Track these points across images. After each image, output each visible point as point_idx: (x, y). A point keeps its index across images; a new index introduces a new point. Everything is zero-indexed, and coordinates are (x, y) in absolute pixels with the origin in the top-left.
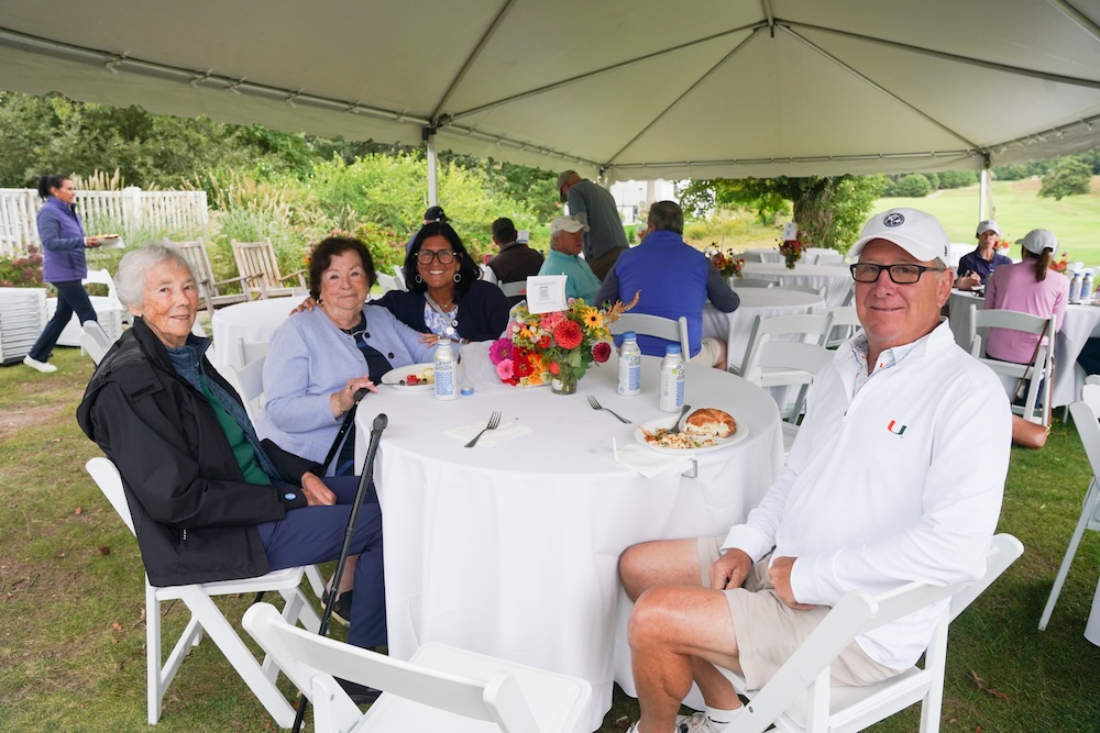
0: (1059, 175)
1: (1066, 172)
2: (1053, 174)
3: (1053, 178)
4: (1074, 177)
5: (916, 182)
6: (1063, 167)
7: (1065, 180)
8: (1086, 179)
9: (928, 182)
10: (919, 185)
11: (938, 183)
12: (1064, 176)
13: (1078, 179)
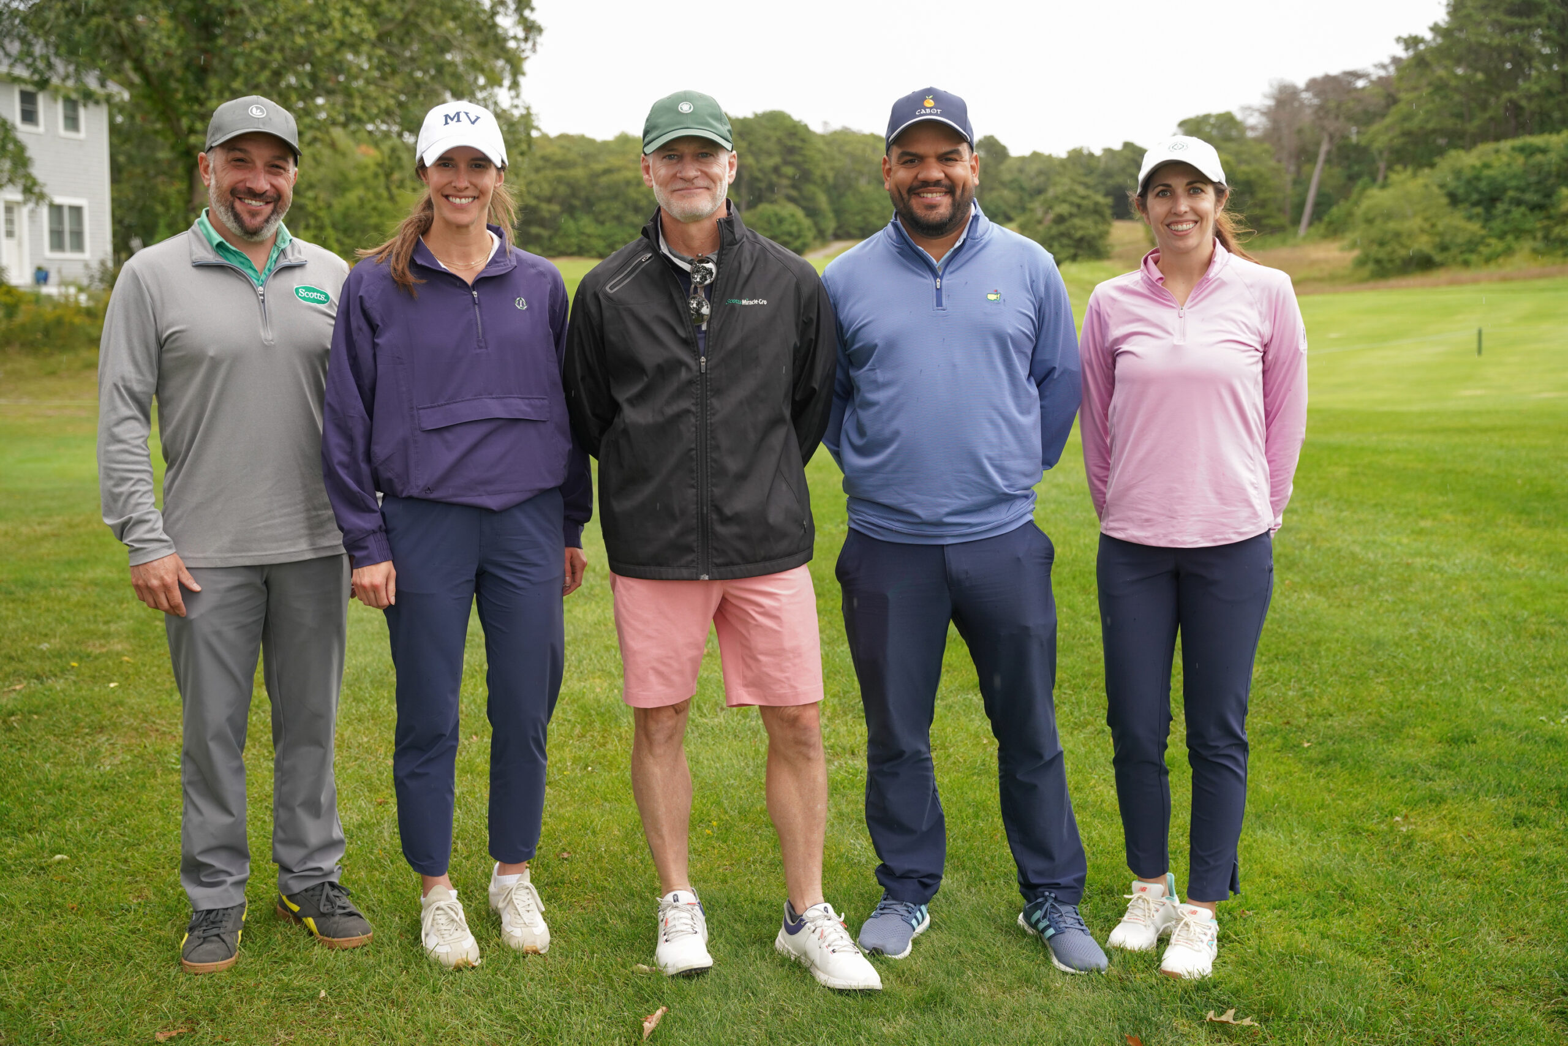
0: (1051, 215)
1: (1063, 209)
2: (1039, 214)
3: (1040, 222)
4: (1077, 221)
5: (781, 221)
6: (1056, 198)
7: (1062, 228)
8: (1102, 227)
9: (806, 222)
10: (786, 227)
11: (830, 225)
12: (1060, 219)
13: (1086, 226)
